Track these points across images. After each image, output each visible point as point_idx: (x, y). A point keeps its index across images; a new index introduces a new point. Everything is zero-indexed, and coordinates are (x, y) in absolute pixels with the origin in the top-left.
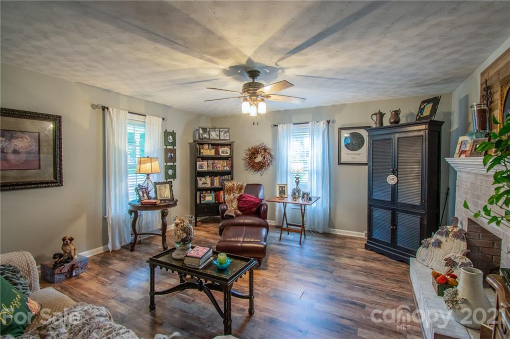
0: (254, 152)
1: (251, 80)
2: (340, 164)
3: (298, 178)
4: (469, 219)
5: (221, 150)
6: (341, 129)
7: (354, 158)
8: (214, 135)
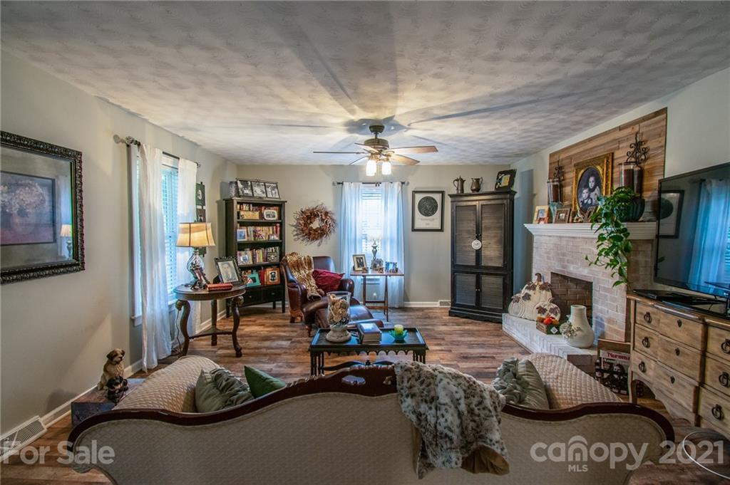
0: (310, 216)
1: (372, 136)
2: (414, 230)
3: (375, 248)
4: (552, 273)
5: (266, 212)
6: (415, 192)
7: (428, 224)
8: (258, 191)
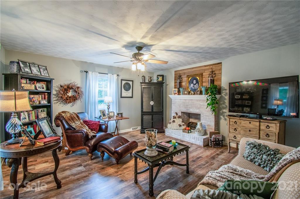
2: (121, 97)
3: (109, 106)
4: (181, 112)
6: (122, 80)
8: (35, 70)
